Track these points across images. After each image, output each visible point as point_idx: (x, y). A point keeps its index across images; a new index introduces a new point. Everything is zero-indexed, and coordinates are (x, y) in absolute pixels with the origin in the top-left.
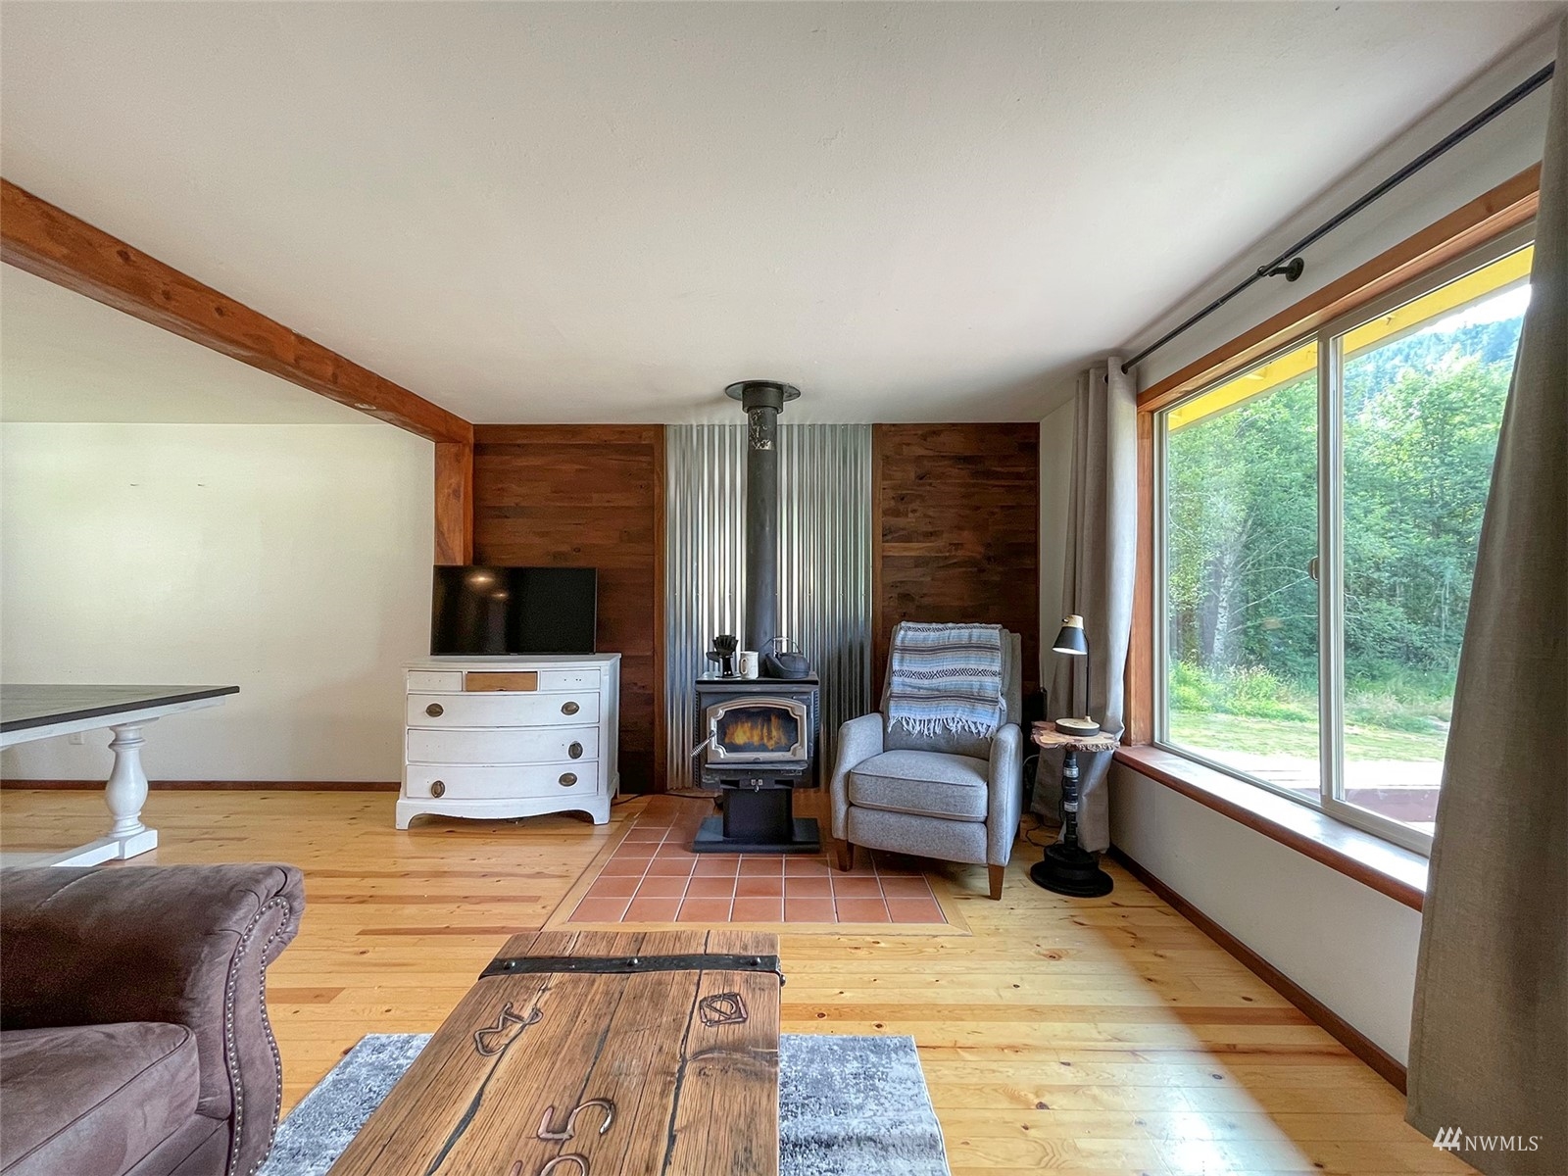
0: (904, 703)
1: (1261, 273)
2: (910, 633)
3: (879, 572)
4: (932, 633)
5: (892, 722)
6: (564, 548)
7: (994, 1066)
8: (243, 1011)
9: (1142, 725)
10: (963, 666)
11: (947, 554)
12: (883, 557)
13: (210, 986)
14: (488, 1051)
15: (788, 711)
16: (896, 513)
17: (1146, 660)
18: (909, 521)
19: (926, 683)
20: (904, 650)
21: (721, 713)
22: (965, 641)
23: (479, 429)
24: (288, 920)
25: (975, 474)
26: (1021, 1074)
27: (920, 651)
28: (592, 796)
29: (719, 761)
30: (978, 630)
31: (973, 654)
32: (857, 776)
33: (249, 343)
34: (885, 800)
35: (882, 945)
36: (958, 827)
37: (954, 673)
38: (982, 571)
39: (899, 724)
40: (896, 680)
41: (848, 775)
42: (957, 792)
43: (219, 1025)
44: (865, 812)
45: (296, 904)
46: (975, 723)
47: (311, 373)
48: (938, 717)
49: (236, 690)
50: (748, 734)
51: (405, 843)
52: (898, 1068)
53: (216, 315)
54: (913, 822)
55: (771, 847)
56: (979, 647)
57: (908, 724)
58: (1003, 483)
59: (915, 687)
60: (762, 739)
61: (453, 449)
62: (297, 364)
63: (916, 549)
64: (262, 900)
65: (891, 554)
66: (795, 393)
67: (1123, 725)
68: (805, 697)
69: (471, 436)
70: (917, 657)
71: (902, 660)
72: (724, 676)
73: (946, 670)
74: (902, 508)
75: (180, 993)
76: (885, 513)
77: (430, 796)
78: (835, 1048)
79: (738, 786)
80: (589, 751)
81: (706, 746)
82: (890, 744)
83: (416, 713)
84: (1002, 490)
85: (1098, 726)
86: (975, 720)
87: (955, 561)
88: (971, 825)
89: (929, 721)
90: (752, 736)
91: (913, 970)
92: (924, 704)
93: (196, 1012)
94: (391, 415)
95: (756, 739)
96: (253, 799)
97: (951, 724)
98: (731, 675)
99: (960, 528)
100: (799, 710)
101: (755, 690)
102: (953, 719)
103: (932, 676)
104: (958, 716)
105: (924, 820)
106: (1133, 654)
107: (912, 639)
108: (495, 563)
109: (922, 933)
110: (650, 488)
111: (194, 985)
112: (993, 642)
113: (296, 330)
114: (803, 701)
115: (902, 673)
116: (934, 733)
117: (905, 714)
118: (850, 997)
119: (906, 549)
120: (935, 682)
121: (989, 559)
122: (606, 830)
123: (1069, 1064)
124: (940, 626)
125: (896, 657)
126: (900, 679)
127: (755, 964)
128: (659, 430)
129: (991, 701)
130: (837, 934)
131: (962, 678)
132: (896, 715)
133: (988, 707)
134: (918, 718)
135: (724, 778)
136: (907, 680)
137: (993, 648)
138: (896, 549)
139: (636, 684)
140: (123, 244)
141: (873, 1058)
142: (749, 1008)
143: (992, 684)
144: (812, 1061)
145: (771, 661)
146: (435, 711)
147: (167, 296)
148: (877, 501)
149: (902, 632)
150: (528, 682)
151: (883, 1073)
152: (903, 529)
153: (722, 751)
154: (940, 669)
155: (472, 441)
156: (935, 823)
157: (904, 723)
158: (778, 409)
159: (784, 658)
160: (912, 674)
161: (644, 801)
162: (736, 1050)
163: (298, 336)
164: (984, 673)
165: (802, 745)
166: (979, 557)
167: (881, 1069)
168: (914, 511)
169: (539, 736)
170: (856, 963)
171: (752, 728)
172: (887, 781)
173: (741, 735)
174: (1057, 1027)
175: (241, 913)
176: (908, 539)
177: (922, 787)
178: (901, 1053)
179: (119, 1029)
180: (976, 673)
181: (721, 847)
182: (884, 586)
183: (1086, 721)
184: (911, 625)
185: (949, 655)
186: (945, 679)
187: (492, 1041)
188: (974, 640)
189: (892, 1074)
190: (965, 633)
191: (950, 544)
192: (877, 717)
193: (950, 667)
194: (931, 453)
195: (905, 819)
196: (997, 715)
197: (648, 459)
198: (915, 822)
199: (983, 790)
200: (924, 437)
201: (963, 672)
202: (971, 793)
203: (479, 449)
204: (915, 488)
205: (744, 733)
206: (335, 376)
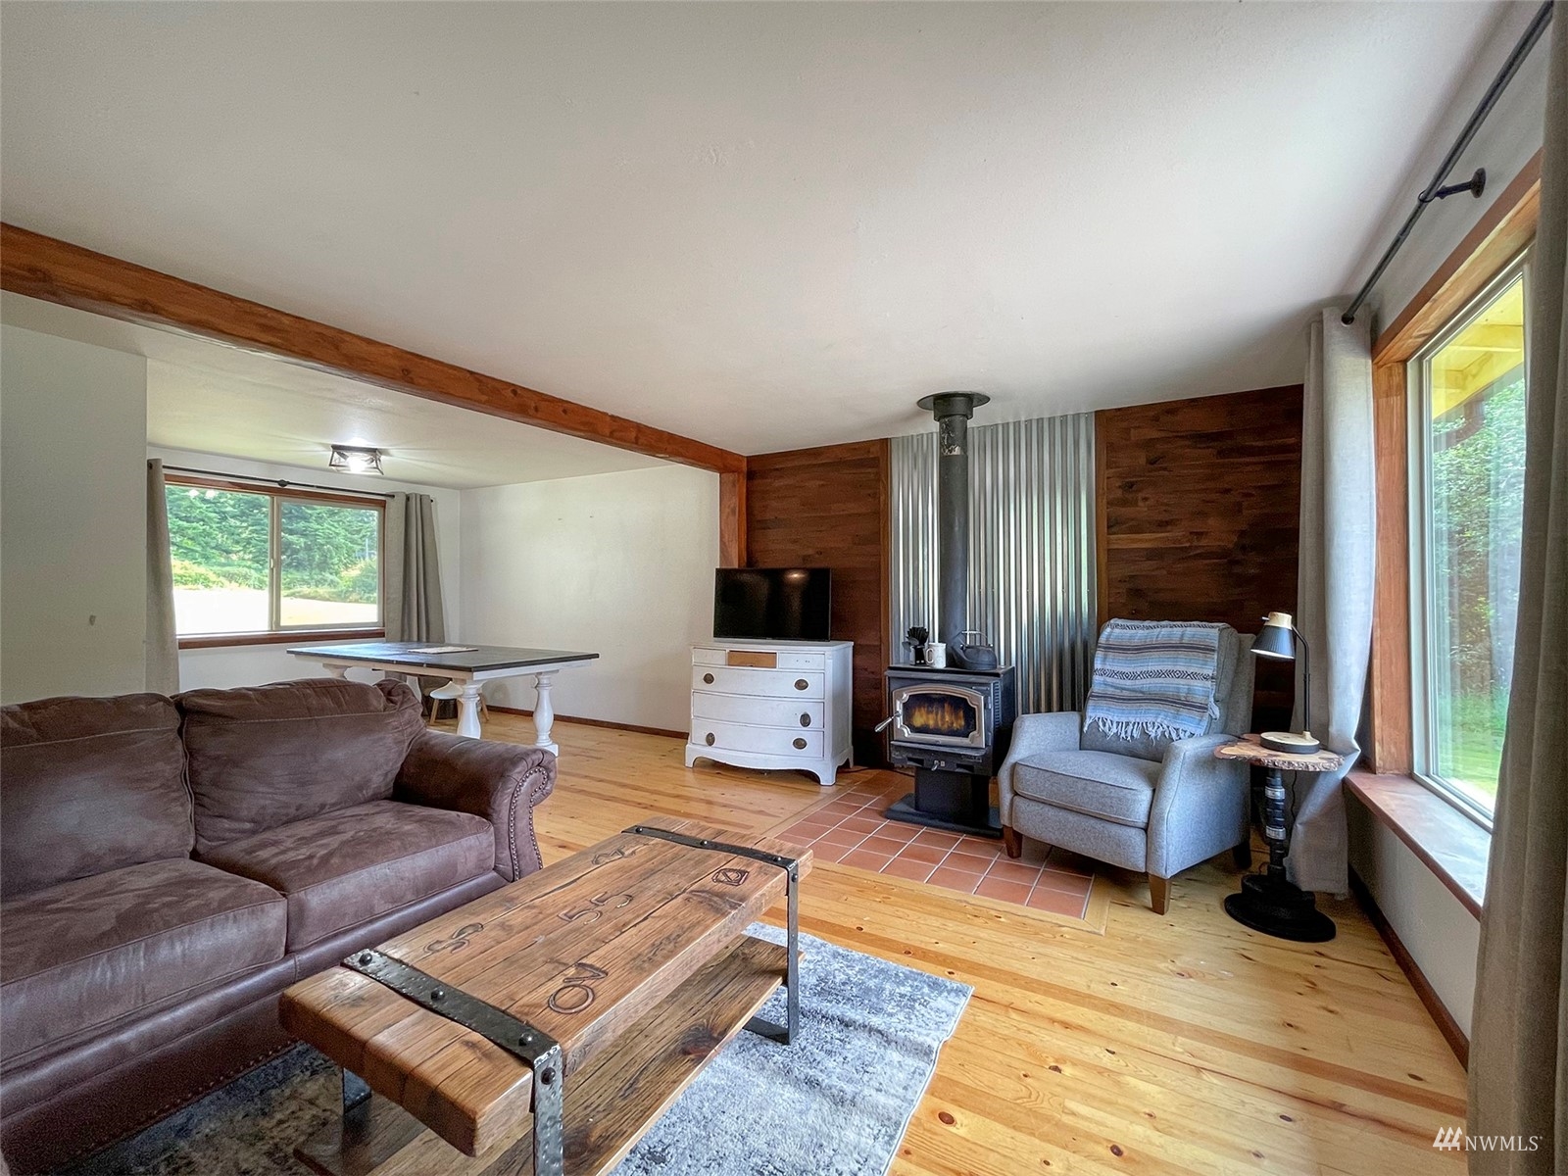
0: (1103, 703)
1: (1423, 201)
2: (1117, 631)
3: (1104, 568)
4: (1141, 631)
5: (1088, 722)
6: (811, 552)
7: (1031, 1029)
8: (519, 825)
9: (1393, 750)
10: (1170, 668)
11: (1187, 545)
12: (1109, 550)
13: (502, 804)
14: (597, 863)
15: (966, 700)
16: (1124, 503)
17: (1398, 671)
18: (1141, 510)
19: (1128, 683)
20: (1108, 648)
21: (906, 697)
22: (1175, 640)
23: (750, 459)
24: (547, 783)
25: (1221, 453)
26: (1055, 1042)
27: (1124, 649)
28: (820, 760)
29: (902, 739)
30: (1193, 629)
31: (1182, 654)
32: (1024, 768)
33: (582, 428)
34: (1045, 793)
35: (1002, 920)
36: (1114, 829)
37: (1159, 674)
38: (1234, 563)
39: (1095, 724)
40: (1097, 678)
41: (1015, 765)
42: (1114, 792)
43: (505, 827)
44: (1027, 802)
45: (552, 775)
46: (1177, 730)
47: (621, 439)
48: (1138, 720)
49: (597, 656)
50: (924, 717)
51: (690, 777)
52: (941, 1002)
53: (563, 414)
54: (1071, 818)
55: (950, 825)
56: (1191, 647)
57: (1104, 725)
58: (1262, 459)
59: (1117, 688)
60: (936, 721)
61: (731, 477)
62: (611, 434)
63: (1147, 540)
64: (530, 765)
65: (1116, 547)
66: (984, 399)
67: (1357, 746)
68: (985, 688)
69: (745, 464)
70: (1121, 656)
71: (1105, 659)
72: (916, 664)
73: (1153, 671)
74: (1129, 496)
75: (489, 804)
76: (1110, 503)
77: (705, 743)
78: (901, 975)
79: (922, 764)
80: (816, 721)
81: (891, 724)
82: (1086, 743)
83: (698, 682)
84: (1258, 468)
85: (1318, 742)
86: (1177, 726)
87: (1198, 551)
88: (1128, 830)
89: (1127, 724)
90: (928, 718)
91: (1016, 945)
92: (1124, 706)
93: (495, 815)
94: (681, 459)
95: (931, 723)
96: (614, 734)
97: (1150, 729)
98: (925, 663)
99: (1202, 514)
100: (977, 699)
101: (935, 678)
102: (1154, 723)
103: (1135, 677)
104: (1159, 720)
105: (1082, 818)
106: (1376, 662)
107: (1117, 637)
108: (761, 566)
109: (1049, 920)
110: (875, 496)
111: (495, 802)
112: (1208, 642)
113: (611, 412)
114: (982, 692)
115: (1104, 673)
116: (1132, 737)
117: (1101, 715)
118: (942, 947)
119: (1134, 541)
120: (1138, 683)
121: (1243, 548)
122: (830, 790)
123: (1113, 1053)
124: (1154, 623)
125: (1099, 655)
126: (1101, 679)
127: (776, 860)
128: (884, 444)
129: (1200, 707)
130: (965, 901)
131: (1169, 680)
132: (1093, 715)
133: (1196, 714)
134: (1116, 719)
135: (910, 755)
136: (1109, 680)
137: (1208, 649)
138: (1123, 541)
139: (866, 670)
140: (513, 385)
141: (926, 990)
142: (747, 881)
143: (1202, 689)
144: (876, 977)
145: (957, 654)
146: (709, 679)
147: (536, 409)
148: (1101, 491)
149: (1108, 630)
150: (769, 661)
151: (925, 1001)
152: (1133, 520)
153: (907, 732)
154: (1145, 669)
155: (745, 469)
156: (1092, 821)
157: (1101, 724)
158: (968, 415)
159: (969, 650)
160: (1113, 674)
161: (872, 773)
162: (717, 896)
163: (612, 416)
164: (1194, 676)
165: (980, 732)
166: (1231, 546)
167: (926, 998)
168: (1145, 499)
169: (778, 705)
170: (966, 926)
171: (928, 712)
172: (1047, 774)
173: (919, 719)
174: (1131, 1026)
175: (518, 770)
176: (1137, 529)
177: (1081, 784)
178: (953, 994)
179: (463, 815)
180: (1184, 675)
181: (909, 817)
182: (1110, 582)
183: (1304, 737)
184: (1120, 622)
185: (1155, 654)
186: (1149, 680)
187: (603, 860)
188: (1186, 640)
189: (933, 1004)
190: (1178, 631)
191: (1191, 533)
192: (1075, 716)
193: (1156, 668)
194: (1163, 434)
195: (1062, 814)
196: (1205, 724)
197: (874, 470)
198: (1072, 818)
199: (1145, 794)
200: (1156, 419)
201: (1169, 673)
202: (1129, 796)
203: (751, 475)
204: (1147, 474)
205: (921, 716)
206: (637, 438)
